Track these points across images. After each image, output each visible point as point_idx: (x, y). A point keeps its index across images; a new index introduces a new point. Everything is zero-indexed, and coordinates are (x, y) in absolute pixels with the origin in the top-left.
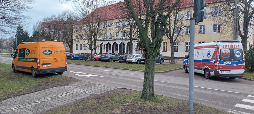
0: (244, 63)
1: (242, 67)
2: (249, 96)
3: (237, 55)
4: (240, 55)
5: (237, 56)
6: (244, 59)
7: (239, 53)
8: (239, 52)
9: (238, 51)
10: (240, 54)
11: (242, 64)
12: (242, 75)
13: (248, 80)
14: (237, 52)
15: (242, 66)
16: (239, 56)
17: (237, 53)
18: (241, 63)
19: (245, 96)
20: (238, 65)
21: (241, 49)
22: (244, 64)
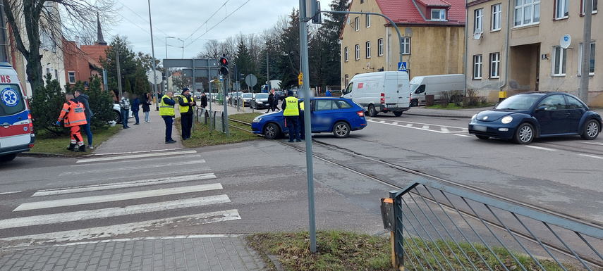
0: (29, 117)
1: (25, 129)
2: (36, 194)
3: (7, 100)
4: (14, 99)
5: (8, 102)
6: (27, 109)
7: (13, 95)
8: (12, 93)
9: (8, 89)
10: (15, 97)
11: (24, 121)
12: (27, 146)
13: (46, 156)
14: (6, 92)
15: (23, 126)
16: (14, 102)
17: (6, 95)
18: (20, 119)
19: (27, 195)
20: (14, 124)
21: (17, 85)
22: (28, 121)
